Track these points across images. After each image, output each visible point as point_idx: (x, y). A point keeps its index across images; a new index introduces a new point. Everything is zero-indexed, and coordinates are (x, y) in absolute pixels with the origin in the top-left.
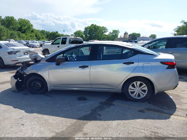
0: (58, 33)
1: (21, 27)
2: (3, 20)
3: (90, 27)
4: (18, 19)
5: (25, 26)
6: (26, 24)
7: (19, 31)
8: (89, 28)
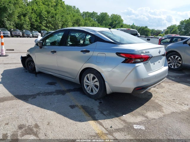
0: (148, 28)
1: (112, 22)
2: (98, 16)
3: (188, 20)
4: (111, 15)
5: (116, 21)
6: (117, 19)
7: (110, 26)
8: (186, 22)
